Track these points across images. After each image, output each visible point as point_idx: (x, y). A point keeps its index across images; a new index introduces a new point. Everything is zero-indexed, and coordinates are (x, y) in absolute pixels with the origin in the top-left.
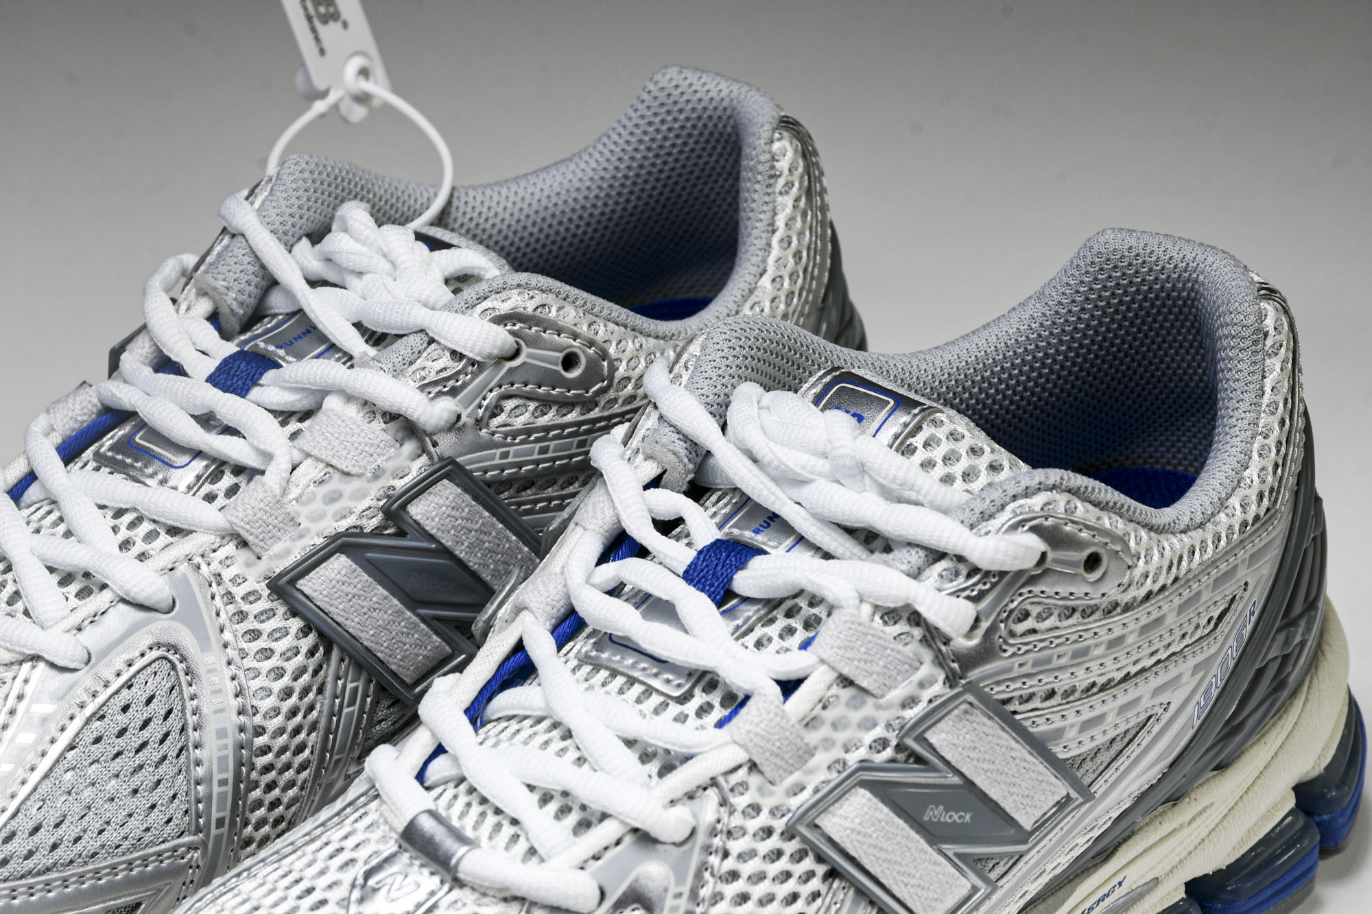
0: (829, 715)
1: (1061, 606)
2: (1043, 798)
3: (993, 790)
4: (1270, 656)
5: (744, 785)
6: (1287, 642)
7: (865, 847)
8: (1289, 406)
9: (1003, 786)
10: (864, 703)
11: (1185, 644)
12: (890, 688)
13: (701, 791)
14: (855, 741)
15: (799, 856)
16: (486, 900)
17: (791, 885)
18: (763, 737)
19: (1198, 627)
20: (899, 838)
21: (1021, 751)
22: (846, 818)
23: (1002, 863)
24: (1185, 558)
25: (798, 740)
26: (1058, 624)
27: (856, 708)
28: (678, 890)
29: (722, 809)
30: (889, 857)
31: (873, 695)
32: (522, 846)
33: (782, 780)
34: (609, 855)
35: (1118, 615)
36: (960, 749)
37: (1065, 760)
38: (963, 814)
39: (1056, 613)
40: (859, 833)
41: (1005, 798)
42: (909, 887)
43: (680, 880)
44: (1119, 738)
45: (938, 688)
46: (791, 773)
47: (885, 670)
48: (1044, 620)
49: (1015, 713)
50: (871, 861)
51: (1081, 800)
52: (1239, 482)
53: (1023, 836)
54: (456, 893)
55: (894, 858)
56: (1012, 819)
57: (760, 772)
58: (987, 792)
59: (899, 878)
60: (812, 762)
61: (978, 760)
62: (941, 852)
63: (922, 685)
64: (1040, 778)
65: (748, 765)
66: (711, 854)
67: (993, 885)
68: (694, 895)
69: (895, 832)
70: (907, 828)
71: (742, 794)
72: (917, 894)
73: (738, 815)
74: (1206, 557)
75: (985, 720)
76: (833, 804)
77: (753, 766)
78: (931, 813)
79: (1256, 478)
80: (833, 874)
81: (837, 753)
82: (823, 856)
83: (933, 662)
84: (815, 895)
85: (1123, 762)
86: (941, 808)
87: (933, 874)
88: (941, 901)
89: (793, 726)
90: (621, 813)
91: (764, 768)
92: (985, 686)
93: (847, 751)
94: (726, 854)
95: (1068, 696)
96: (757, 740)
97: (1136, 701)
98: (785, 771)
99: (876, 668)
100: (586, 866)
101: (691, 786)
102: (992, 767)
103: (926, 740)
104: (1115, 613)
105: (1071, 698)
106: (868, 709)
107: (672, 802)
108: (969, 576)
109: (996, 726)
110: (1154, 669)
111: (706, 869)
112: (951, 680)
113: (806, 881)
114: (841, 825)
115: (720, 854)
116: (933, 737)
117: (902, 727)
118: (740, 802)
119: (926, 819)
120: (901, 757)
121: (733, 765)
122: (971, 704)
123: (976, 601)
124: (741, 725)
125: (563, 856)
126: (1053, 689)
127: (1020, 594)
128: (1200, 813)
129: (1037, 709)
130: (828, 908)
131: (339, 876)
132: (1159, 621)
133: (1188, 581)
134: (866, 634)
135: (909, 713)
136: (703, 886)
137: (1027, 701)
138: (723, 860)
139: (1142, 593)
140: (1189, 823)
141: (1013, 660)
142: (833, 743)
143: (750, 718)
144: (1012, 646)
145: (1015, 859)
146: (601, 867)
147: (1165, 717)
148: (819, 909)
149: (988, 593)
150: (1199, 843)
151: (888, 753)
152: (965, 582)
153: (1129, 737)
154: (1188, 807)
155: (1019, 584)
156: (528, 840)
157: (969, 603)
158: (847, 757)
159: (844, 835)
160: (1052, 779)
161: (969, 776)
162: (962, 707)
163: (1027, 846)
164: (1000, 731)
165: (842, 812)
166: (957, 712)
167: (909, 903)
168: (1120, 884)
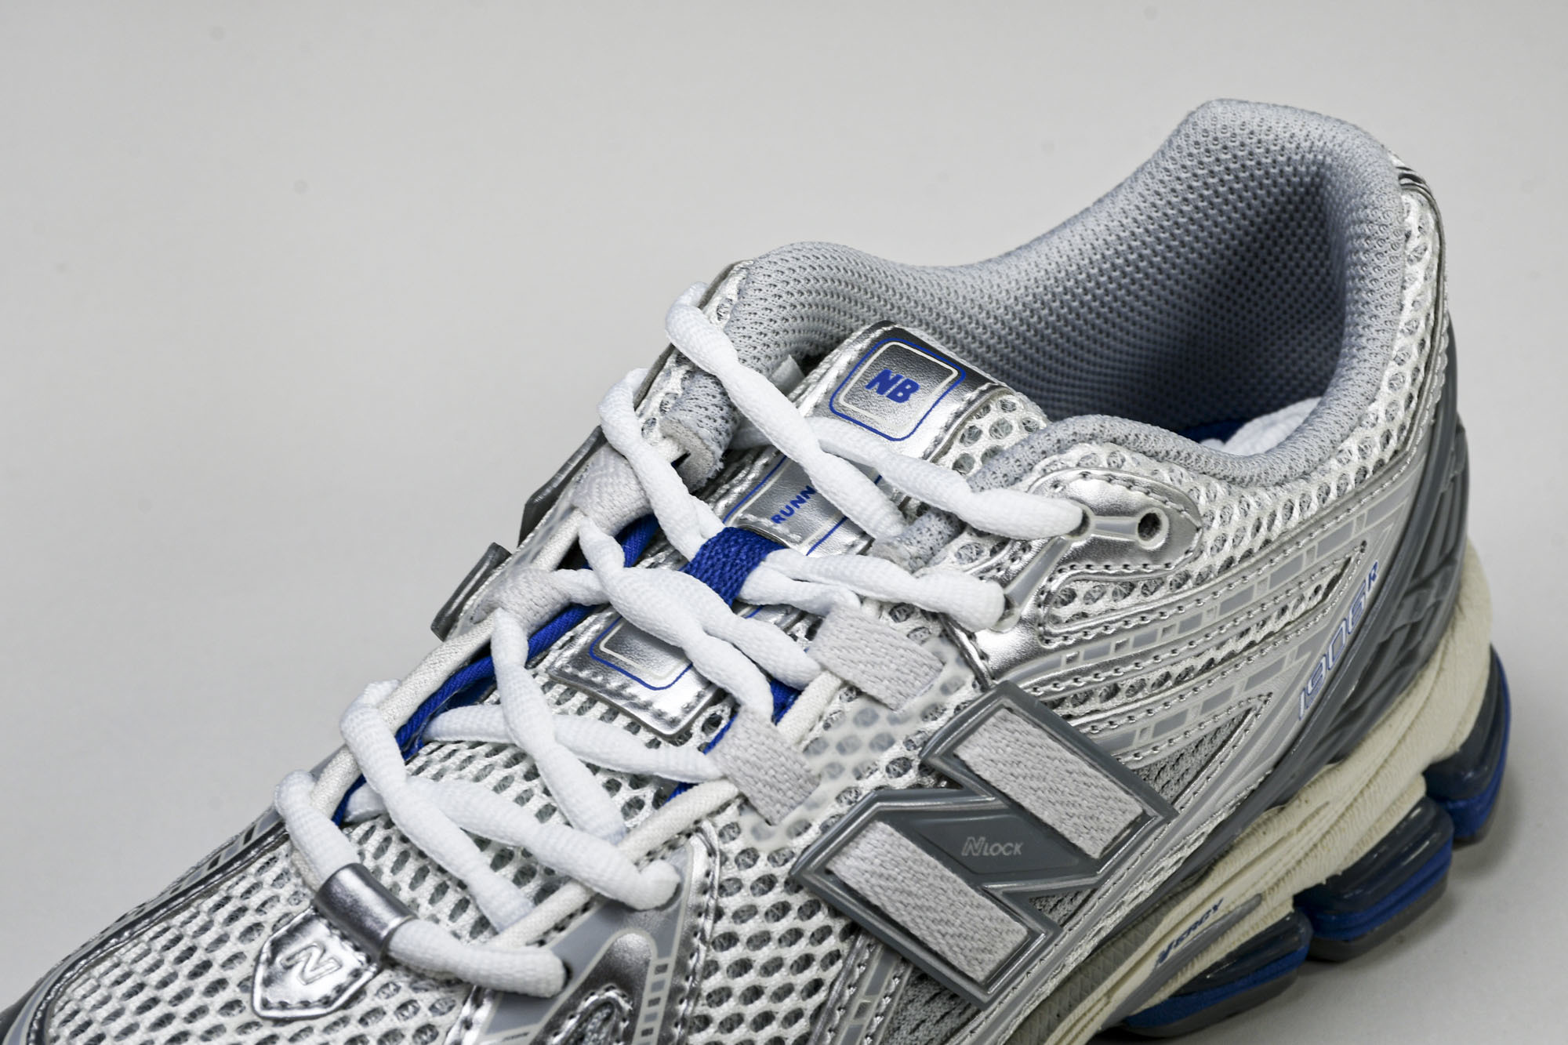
0: (835, 735)
1: (1115, 583)
2: (1111, 819)
3: (1046, 813)
4: (1397, 625)
5: (734, 827)
6: (1417, 606)
7: (889, 893)
8: (1431, 323)
9: (1058, 806)
10: (875, 717)
11: (1285, 622)
12: (907, 696)
13: (683, 838)
14: (869, 764)
15: (808, 912)
16: (422, 984)
17: (802, 947)
18: (754, 766)
19: (1302, 599)
20: (931, 880)
21: (1080, 764)
22: (863, 860)
23: (1067, 900)
24: (1279, 516)
25: (797, 767)
26: (1112, 604)
27: (867, 724)
28: (662, 962)
29: (711, 860)
30: (919, 903)
31: (885, 705)
32: (469, 917)
33: (783, 817)
34: (574, 924)
35: (1190, 589)
36: (1001, 766)
37: (1138, 770)
38: (1011, 845)
39: (1110, 590)
40: (881, 876)
41: (1062, 821)
42: (948, 937)
43: (663, 951)
44: (1206, 740)
45: (967, 693)
46: (793, 808)
47: (898, 674)
48: (1095, 601)
49: (1069, 717)
50: (898, 909)
51: (1161, 818)
52: (1360, 419)
53: (1089, 865)
54: (386, 976)
55: (926, 904)
56: (1074, 846)
57: (754, 809)
58: (1040, 816)
59: (933, 927)
60: (817, 794)
61: (1024, 778)
62: (986, 893)
63: (945, 690)
64: (1106, 794)
65: (738, 801)
66: (700, 915)
67: (1056, 929)
68: (681, 967)
69: (925, 872)
70: (940, 866)
71: (733, 839)
72: (958, 946)
73: (731, 864)
74: (1308, 514)
75: (1030, 727)
76: (846, 843)
77: (745, 803)
78: (971, 847)
79: (1382, 415)
80: (853, 929)
81: (847, 780)
82: (839, 908)
83: (957, 661)
84: (833, 957)
85: (1215, 769)
86: (983, 839)
87: (977, 919)
88: (990, 952)
89: (789, 748)
90: (587, 881)
91: (758, 803)
92: (1026, 688)
93: (859, 778)
94: (719, 914)
95: (1136, 693)
96: (747, 769)
97: (1226, 695)
98: (783, 805)
99: (888, 673)
100: (548, 939)
101: (672, 833)
102: (1042, 785)
103: (956, 756)
104: (1185, 587)
105: (1140, 695)
106: (881, 726)
107: (649, 854)
108: (993, 552)
109: (1045, 735)
110: (1246, 654)
111: (696, 935)
112: (980, 678)
113: (820, 941)
114: (858, 869)
115: (712, 916)
116: (966, 753)
117: (925, 743)
118: (734, 847)
119: (964, 854)
120: (929, 781)
121: (719, 803)
122: (1010, 710)
123: (1004, 583)
124: (726, 750)
125: (517, 928)
126: (1115, 685)
127: (1060, 571)
128: (1312, 816)
129: (1096, 711)
130: (851, 972)
131: (241, 947)
132: (1245, 595)
133: (1282, 544)
134: (872, 632)
135: (932, 726)
136: (692, 956)
137: (1082, 703)
138: (715, 922)
139: (1219, 561)
140: (1299, 829)
141: (1061, 653)
142: (841, 769)
143: (737, 741)
144: (1056, 636)
145: (1080, 899)
146: (565, 941)
147: (1266, 711)
148: (839, 974)
149: (1019, 572)
150: (1311, 850)
151: (911, 777)
152: (988, 560)
153: (1220, 739)
154: (1297, 811)
155: (1058, 559)
156: (477, 908)
157: (996, 586)
158: (861, 783)
159: (862, 880)
160: (1122, 794)
161: (1014, 798)
162: (1000, 713)
163: (1098, 878)
164: (1050, 741)
165: (857, 852)
166: (992, 720)
167: (950, 956)
168: (1215, 908)
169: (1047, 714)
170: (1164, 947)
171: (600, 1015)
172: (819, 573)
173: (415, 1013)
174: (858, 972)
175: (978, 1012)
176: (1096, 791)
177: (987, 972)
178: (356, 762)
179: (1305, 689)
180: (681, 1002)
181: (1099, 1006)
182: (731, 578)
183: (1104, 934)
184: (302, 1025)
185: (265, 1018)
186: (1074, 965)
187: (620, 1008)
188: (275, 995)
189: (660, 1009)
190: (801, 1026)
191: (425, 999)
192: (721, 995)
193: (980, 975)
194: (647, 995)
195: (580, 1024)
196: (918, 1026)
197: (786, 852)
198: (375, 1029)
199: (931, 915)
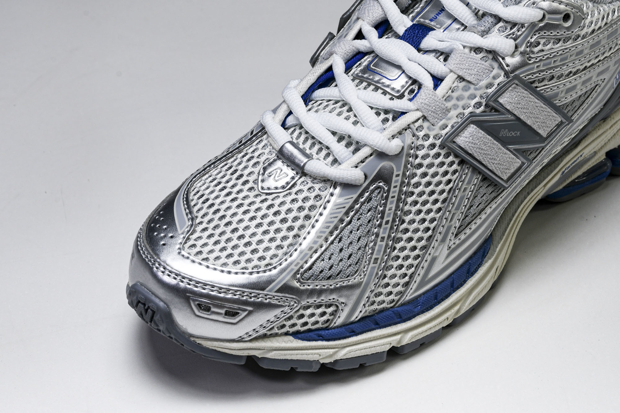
0: (455, 95)
1: (554, 39)
2: (551, 123)
3: (529, 121)
5: (421, 127)
7: (475, 149)
9: (532, 119)
10: (469, 88)
11: (611, 52)
12: (480, 81)
13: (404, 131)
14: (467, 105)
15: (447, 156)
16: (315, 181)
18: (428, 105)
20: (489, 144)
21: (540, 104)
22: (466, 138)
23: (534, 152)
24: (610, 14)
25: (443, 106)
26: (553, 47)
27: (466, 90)
28: (398, 173)
29: (414, 138)
30: (485, 152)
31: (473, 84)
32: (331, 159)
33: (438, 123)
34: (367, 160)
35: (580, 41)
36: (513, 104)
37: (560, 106)
38: (516, 132)
39: (552, 41)
40: (472, 143)
41: (534, 124)
42: (495, 164)
43: (398, 169)
44: (583, 95)
45: (502, 79)
46: (441, 120)
47: (477, 73)
48: (547, 45)
49: (537, 87)
50: (478, 155)
51: (567, 123)
53: (543, 140)
54: (303, 179)
55: (488, 153)
56: (537, 132)
57: (428, 121)
58: (526, 122)
59: (490, 161)
60: (450, 115)
61: (521, 109)
62: (508, 149)
63: (494, 78)
64: (549, 114)
65: (423, 118)
66: (410, 157)
67: (531, 161)
68: (404, 174)
69: (487, 142)
70: (493, 140)
71: (421, 131)
72: (498, 168)
73: (420, 140)
75: (523, 91)
76: (460, 132)
77: (425, 118)
78: (503, 133)
80: (462, 162)
81: (460, 110)
82: (457, 154)
83: (498, 68)
84: (455, 172)
85: (585, 105)
86: (507, 130)
87: (505, 158)
88: (509, 169)
89: (440, 99)
90: (372, 145)
91: (429, 118)
92: (522, 77)
93: (464, 109)
94: (417, 157)
95: (560, 78)
96: (425, 106)
97: (590, 79)
98: (438, 119)
99: (474, 72)
100: (359, 166)
101: (401, 129)
102: (527, 111)
103: (498, 101)
104: (578, 40)
105: (561, 79)
106: (472, 91)
107: (392, 136)
108: (511, 29)
109: (529, 94)
110: (597, 64)
111: (409, 164)
112: (507, 74)
113: (451, 166)
114: (464, 141)
115: (414, 157)
116: (501, 100)
117: (487, 97)
118: (421, 134)
119: (500, 135)
120: (488, 110)
121: (416, 118)
122: (517, 84)
123: (515, 39)
124: (418, 100)
125: (348, 162)
126: (553, 76)
127: (535, 35)
128: (615, 124)
129: (546, 85)
130: (461, 177)
131: (253, 169)
132: (599, 43)
133: (612, 24)
134: (468, 58)
135: (490, 91)
136: (408, 171)
137: (541, 82)
138: (415, 160)
139: (590, 30)
140: (610, 128)
141: (535, 64)
142: (458, 106)
143: (422, 97)
144: (533, 58)
145: (538, 151)
146: (365, 166)
147: (603, 84)
148: (457, 177)
149: (520, 35)
150: (613, 136)
151: (482, 108)
152: (509, 31)
153: (587, 95)
154: (610, 122)
155: (534, 30)
156: (333, 156)
157: (512, 41)
158: (465, 111)
159: (466, 145)
160: (554, 114)
161: (518, 116)
162: (513, 86)
163: (545, 144)
164: (530, 96)
165: (464, 135)
166: (510, 88)
167: (495, 171)
168: (581, 156)
169: (530, 86)
170: (564, 170)
171: (377, 191)
172: (448, 38)
173: (314, 191)
174: (463, 177)
175: (503, 190)
176: (546, 113)
177: (507, 177)
178: (288, 106)
179: (616, 77)
180: (404, 187)
181: (541, 190)
182: (416, 41)
183: (544, 165)
184: (276, 195)
185: (262, 193)
186: (534, 175)
187: (384, 189)
188: (265, 185)
189: (397, 189)
190: (445, 195)
191: (317, 186)
192: (417, 185)
193: (505, 178)
194: (393, 184)
195: (370, 195)
196: (483, 195)
197: (440, 135)
198: (301, 197)
199: (489, 157)
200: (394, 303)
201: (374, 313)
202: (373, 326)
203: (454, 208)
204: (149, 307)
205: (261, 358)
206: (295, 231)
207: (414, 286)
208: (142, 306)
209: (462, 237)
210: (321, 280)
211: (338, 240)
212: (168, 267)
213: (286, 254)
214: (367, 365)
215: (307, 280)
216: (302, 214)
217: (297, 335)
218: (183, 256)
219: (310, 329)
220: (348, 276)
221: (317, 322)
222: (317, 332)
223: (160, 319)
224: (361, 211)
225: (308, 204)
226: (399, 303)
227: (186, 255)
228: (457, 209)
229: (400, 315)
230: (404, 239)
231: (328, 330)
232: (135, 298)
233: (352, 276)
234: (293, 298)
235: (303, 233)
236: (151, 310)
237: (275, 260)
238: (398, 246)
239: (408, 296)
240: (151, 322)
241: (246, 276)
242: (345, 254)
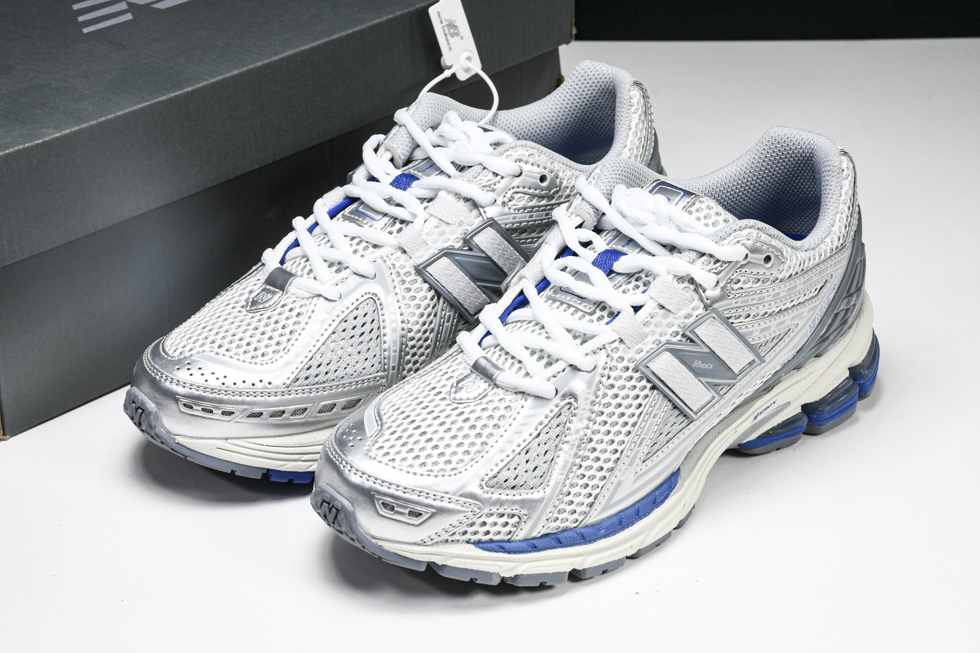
0: (654, 321)
1: (753, 278)
2: (744, 360)
3: (722, 355)
4: (841, 308)
5: (617, 349)
6: (848, 303)
7: (668, 376)
8: (852, 201)
9: (726, 353)
10: (669, 316)
11: (805, 299)
12: (680, 310)
13: (599, 350)
14: (665, 332)
15: (640, 379)
16: (508, 393)
17: (636, 392)
18: (626, 329)
19: (811, 292)
20: (682, 373)
21: (735, 339)
22: (659, 363)
23: (725, 388)
24: (807, 261)
25: (640, 331)
26: (752, 285)
27: (665, 318)
29: (608, 358)
30: (677, 381)
31: (673, 313)
32: (523, 372)
33: (633, 347)
34: (559, 376)
35: (777, 283)
36: (709, 337)
37: (753, 345)
38: (709, 365)
39: (751, 281)
40: (665, 370)
41: (727, 359)
42: (685, 394)
43: (590, 387)
44: (776, 338)
45: (701, 311)
46: (637, 344)
47: (678, 302)
48: (746, 284)
49: (732, 323)
50: (670, 382)
51: (759, 362)
52: (830, 232)
53: (734, 376)
54: (495, 390)
55: (680, 382)
56: (730, 368)
57: (624, 343)
58: (720, 356)
59: (681, 390)
60: (646, 340)
61: (717, 343)
62: (700, 381)
63: (693, 309)
64: (742, 351)
65: (619, 340)
66: (602, 377)
67: (722, 396)
68: (595, 394)
69: (680, 370)
70: (685, 370)
71: (616, 352)
72: (689, 397)
73: (614, 361)
74: (815, 262)
75: (720, 325)
76: (654, 358)
77: (621, 341)
78: (696, 364)
79: (837, 231)
80: (654, 387)
81: (657, 337)
82: (650, 380)
83: (698, 299)
84: (646, 396)
85: (777, 349)
86: (700, 362)
87: (697, 390)
88: (699, 402)
89: (638, 325)
90: (567, 360)
91: (627, 342)
92: (720, 311)
93: (661, 336)
94: (609, 378)
96: (623, 330)
97: (784, 322)
98: (635, 343)
99: (674, 302)
100: (550, 380)
101: (594, 348)
102: (722, 345)
103: (694, 332)
105: (756, 318)
106: (671, 318)
107: (586, 355)
108: (715, 263)
109: (725, 328)
110: (792, 308)
111: (601, 383)
112: (706, 307)
113: (643, 390)
114: (657, 367)
115: (607, 377)
116: (697, 331)
117: (685, 327)
118: (616, 356)
119: (694, 366)
120: (684, 340)
121: (613, 340)
122: (714, 318)
123: (717, 274)
124: (616, 323)
125: (539, 376)
126: (749, 313)
127: (736, 272)
128: (809, 375)
129: (742, 322)
130: (652, 402)
131: (446, 382)
132: (795, 287)
134: (670, 287)
135: (688, 321)
136: (599, 390)
137: (738, 318)
138: (608, 380)
139: (788, 274)
140: (804, 379)
141: (733, 300)
142: (655, 332)
143: (621, 320)
145: (731, 386)
146: (556, 380)
147: (797, 329)
148: (648, 402)
149: (723, 271)
151: (679, 337)
152: (712, 266)
153: (780, 338)
154: (803, 372)
155: (736, 268)
156: (525, 369)
157: (714, 275)
158: (661, 338)
159: (659, 371)
160: (748, 352)
161: (713, 349)
162: (710, 319)
163: (737, 381)
164: (726, 331)
165: (658, 361)
166: (708, 321)
167: (686, 401)
168: (774, 403)
169: (727, 321)
170: (756, 415)
171: (567, 408)
173: (505, 402)
174: (654, 402)
175: (693, 422)
176: (739, 350)
177: (698, 408)
179: (810, 325)
180: (595, 405)
184: (467, 404)
185: (454, 402)
187: (574, 406)
188: (458, 396)
189: (587, 407)
190: (635, 418)
191: (508, 397)
192: (609, 405)
193: (695, 409)
194: (583, 402)
195: (560, 410)
196: (673, 424)
197: (634, 359)
198: (491, 406)
199: (682, 386)
200: (578, 523)
201: (557, 531)
202: (555, 544)
203: (643, 433)
204: (333, 506)
205: (442, 565)
206: (483, 439)
207: (597, 507)
208: (327, 505)
209: (649, 463)
210: (505, 489)
211: (525, 451)
212: (355, 466)
213: (472, 460)
214: (548, 584)
215: (492, 487)
216: (491, 423)
217: (478, 543)
218: (370, 457)
219: (491, 539)
220: (532, 488)
221: (499, 533)
222: (498, 544)
223: (343, 518)
224: (550, 425)
225: (497, 414)
226: (583, 523)
227: (373, 456)
228: (646, 434)
229: (583, 536)
230: (591, 458)
231: (510, 542)
232: (320, 497)
233: (536, 488)
234: (476, 504)
235: (491, 441)
236: (336, 508)
237: (461, 465)
238: (584, 464)
239: (592, 518)
240: (334, 523)
241: (432, 478)
242: (531, 466)
